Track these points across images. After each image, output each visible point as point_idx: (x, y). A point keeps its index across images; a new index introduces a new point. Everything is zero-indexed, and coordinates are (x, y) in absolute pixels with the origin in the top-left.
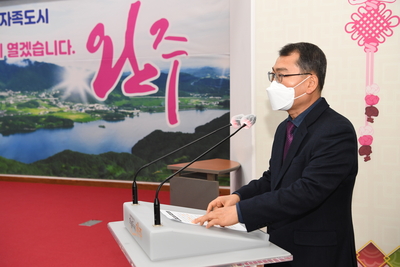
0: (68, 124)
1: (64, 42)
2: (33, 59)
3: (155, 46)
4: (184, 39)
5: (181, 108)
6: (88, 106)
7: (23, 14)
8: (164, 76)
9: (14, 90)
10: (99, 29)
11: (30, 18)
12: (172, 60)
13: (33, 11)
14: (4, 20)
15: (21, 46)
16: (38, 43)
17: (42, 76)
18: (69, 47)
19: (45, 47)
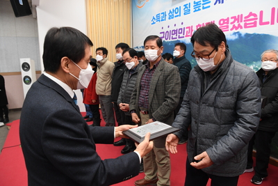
2: (243, 31)
15: (233, 20)
16: (251, 14)
19: (258, 17)
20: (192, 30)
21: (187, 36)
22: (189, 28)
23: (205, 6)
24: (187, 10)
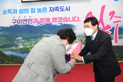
1: (76, 17)
2: (63, 23)
3: (111, 19)
4: (120, 17)
5: (119, 38)
7: (59, 8)
8: (113, 28)
11: (62, 9)
12: (116, 23)
13: (64, 7)
14: (51, 10)
15: (58, 19)
16: (65, 17)
18: (78, 19)
19: (68, 19)
20: (37, 21)
21: (34, 23)
22: (35, 19)
23: (44, 11)
24: (33, 11)
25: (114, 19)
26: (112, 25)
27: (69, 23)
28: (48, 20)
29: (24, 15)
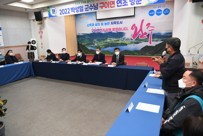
0: (126, 45)
1: (126, 28)
3: (147, 28)
4: (154, 27)
5: (152, 41)
6: (131, 41)
7: (116, 22)
8: (149, 34)
9: (114, 37)
10: (134, 25)
11: (118, 23)
12: (151, 31)
13: (119, 21)
14: (112, 23)
17: (120, 35)
21: (103, 31)
22: (103, 29)
23: (108, 24)
24: (102, 24)
25: (150, 28)
26: (148, 32)
27: (121, 31)
28: (110, 29)
29: (98, 27)
